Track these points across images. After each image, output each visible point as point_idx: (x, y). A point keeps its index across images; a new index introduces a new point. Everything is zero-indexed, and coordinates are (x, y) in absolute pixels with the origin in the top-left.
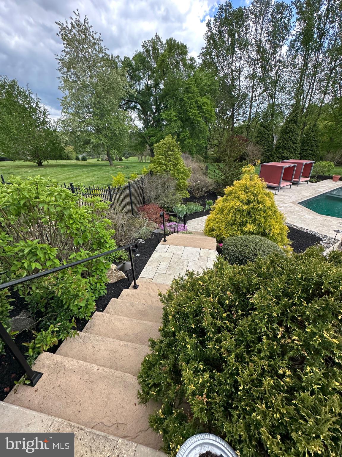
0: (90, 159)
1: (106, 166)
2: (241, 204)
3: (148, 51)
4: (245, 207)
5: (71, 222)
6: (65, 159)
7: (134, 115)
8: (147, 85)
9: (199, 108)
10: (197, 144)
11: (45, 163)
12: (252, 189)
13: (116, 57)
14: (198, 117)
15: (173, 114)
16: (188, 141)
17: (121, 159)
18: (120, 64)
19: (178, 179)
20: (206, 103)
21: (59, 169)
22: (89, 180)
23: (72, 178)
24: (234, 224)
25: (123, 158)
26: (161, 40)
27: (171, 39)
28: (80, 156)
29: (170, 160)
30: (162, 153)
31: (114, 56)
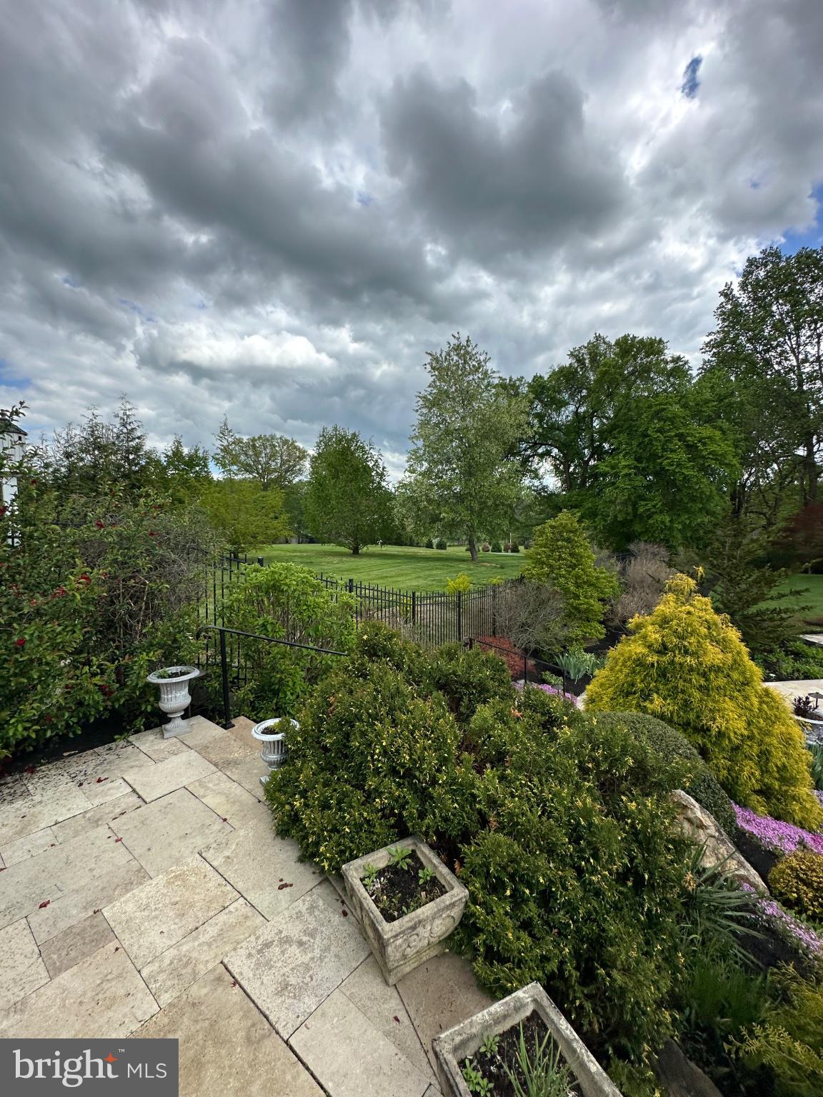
0: (454, 546)
1: (464, 561)
2: (645, 651)
3: (580, 361)
4: (652, 659)
5: (305, 607)
6: (406, 545)
7: (546, 466)
8: (576, 413)
9: (690, 448)
10: (685, 526)
11: (364, 550)
12: (675, 622)
13: (518, 380)
14: (687, 468)
15: (623, 463)
16: (659, 518)
17: (515, 550)
18: (524, 389)
19: (577, 597)
20: (709, 438)
21: (379, 562)
22: (416, 584)
23: (391, 577)
24: (631, 693)
25: (521, 548)
26: (607, 340)
27: (625, 338)
28: (435, 541)
29: (560, 556)
30: (546, 544)
31: (514, 378)
